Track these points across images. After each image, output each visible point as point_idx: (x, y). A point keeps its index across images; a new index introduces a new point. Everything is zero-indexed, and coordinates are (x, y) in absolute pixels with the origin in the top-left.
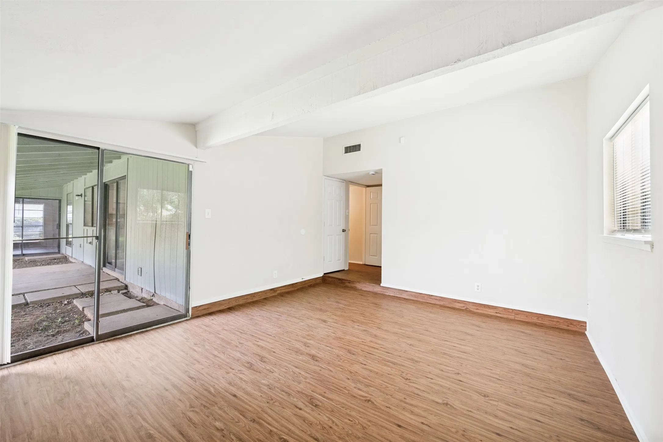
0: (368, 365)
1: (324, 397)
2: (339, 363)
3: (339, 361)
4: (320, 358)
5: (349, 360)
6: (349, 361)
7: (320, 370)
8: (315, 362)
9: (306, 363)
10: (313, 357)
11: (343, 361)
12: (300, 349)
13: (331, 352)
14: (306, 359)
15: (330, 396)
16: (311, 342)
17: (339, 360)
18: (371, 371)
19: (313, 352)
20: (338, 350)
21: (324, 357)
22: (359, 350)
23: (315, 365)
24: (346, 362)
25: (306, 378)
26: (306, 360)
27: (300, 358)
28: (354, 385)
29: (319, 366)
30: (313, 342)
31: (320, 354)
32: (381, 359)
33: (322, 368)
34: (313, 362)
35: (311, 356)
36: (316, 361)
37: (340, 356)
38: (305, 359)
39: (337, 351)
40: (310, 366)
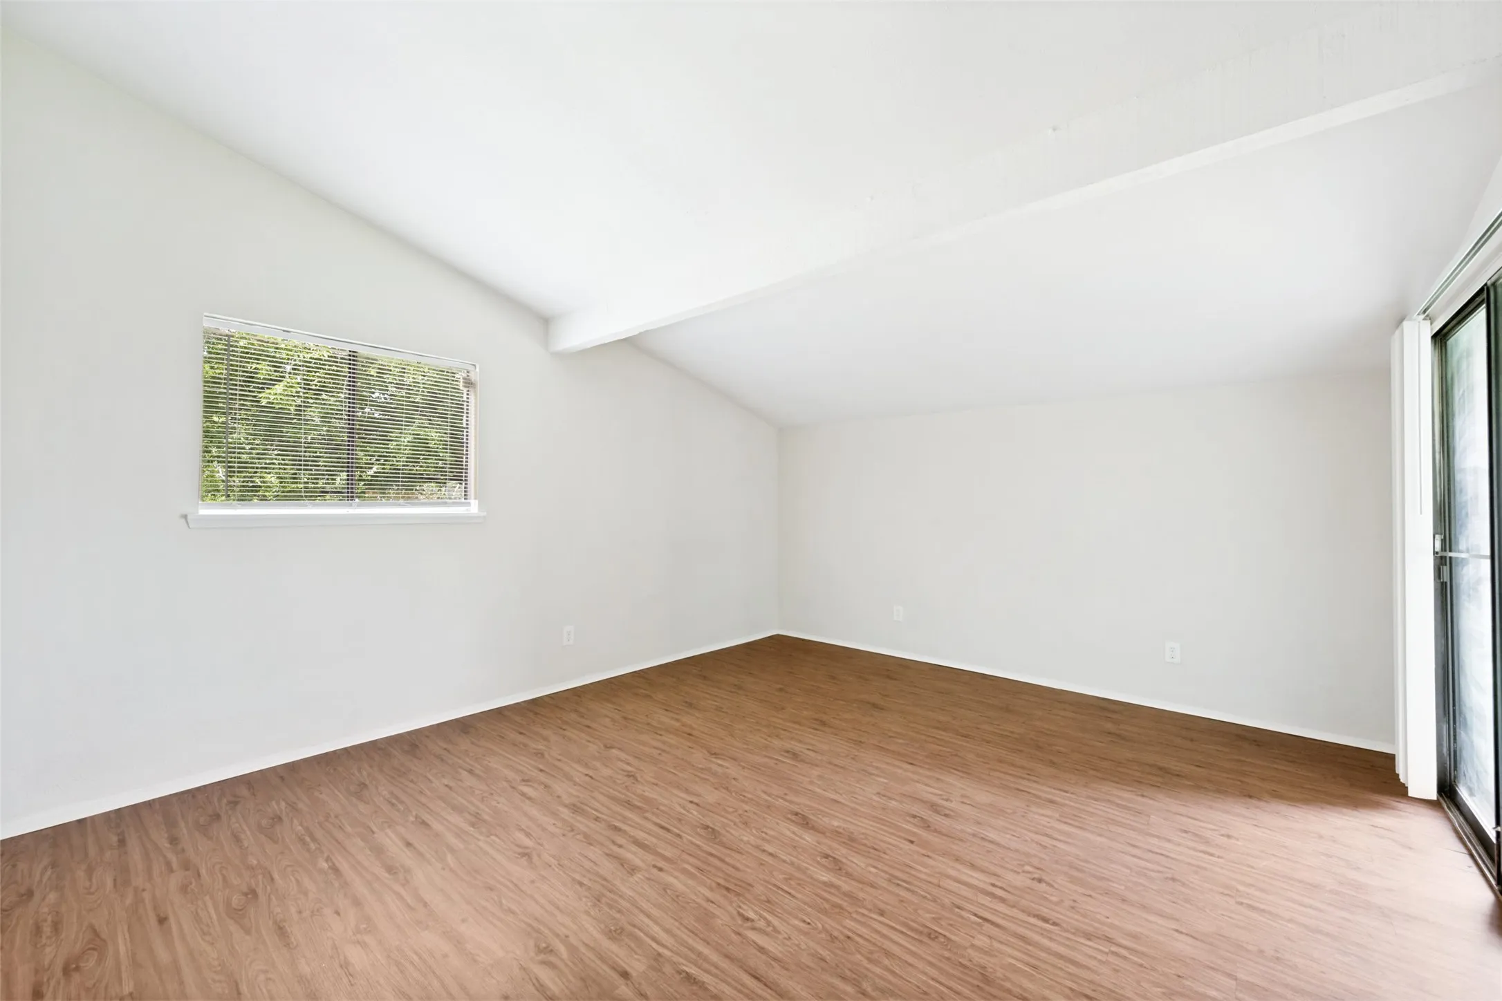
0: (687, 800)
1: (777, 759)
2: (747, 808)
3: (746, 811)
4: (788, 819)
5: (723, 813)
6: (725, 810)
7: (786, 794)
8: (799, 811)
9: (819, 810)
10: (805, 823)
11: (736, 811)
12: (849, 852)
13: (763, 835)
14: (821, 819)
15: (766, 760)
16: (825, 877)
17: (746, 814)
18: (687, 790)
19: (808, 838)
20: (742, 840)
21: (779, 821)
22: (687, 839)
23: (798, 804)
24: (731, 810)
25: (811, 783)
26: (820, 816)
27: (836, 824)
28: (729, 771)
29: (791, 802)
30: (815, 876)
31: (788, 830)
32: (647, 815)
33: (783, 798)
34: (803, 811)
35: (810, 826)
36: (797, 814)
37: (740, 825)
38: (824, 819)
39: (745, 839)
40: (808, 803)
